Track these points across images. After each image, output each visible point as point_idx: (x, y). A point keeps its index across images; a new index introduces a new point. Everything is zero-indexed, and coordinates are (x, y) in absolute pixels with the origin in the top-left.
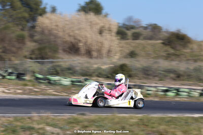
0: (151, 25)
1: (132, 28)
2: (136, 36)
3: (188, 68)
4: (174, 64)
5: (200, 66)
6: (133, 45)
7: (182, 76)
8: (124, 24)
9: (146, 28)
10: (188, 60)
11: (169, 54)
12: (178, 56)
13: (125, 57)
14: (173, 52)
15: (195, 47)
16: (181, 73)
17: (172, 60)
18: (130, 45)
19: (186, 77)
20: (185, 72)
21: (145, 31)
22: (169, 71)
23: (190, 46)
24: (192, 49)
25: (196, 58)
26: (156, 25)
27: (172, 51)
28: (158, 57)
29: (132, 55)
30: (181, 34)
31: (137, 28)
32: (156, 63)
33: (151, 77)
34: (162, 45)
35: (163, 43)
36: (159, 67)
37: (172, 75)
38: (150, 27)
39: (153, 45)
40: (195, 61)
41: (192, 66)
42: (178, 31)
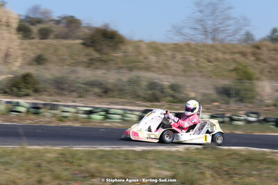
0: (65, 18)
1: (39, 21)
2: (44, 34)
3: (119, 80)
4: (99, 74)
5: (138, 77)
6: (41, 46)
7: (112, 90)
8: (27, 17)
9: (58, 22)
10: (120, 68)
11: (92, 59)
12: (105, 62)
13: (30, 64)
14: (98, 56)
15: (130, 49)
16: (110, 86)
17: (97, 68)
18: (36, 46)
19: (117, 93)
20: (116, 85)
21: (56, 26)
22: (93, 84)
23: (123, 47)
24: (125, 52)
25: (131, 65)
26: (72, 17)
27: (96, 55)
28: (77, 64)
29: (39, 60)
30: (109, 30)
31: (46, 22)
32: (73, 72)
33: (66, 93)
34: (82, 46)
35: (83, 44)
36: (77, 77)
37: (97, 90)
38: (64, 21)
39: (69, 47)
40: (131, 69)
41: (125, 76)
42: (105, 26)
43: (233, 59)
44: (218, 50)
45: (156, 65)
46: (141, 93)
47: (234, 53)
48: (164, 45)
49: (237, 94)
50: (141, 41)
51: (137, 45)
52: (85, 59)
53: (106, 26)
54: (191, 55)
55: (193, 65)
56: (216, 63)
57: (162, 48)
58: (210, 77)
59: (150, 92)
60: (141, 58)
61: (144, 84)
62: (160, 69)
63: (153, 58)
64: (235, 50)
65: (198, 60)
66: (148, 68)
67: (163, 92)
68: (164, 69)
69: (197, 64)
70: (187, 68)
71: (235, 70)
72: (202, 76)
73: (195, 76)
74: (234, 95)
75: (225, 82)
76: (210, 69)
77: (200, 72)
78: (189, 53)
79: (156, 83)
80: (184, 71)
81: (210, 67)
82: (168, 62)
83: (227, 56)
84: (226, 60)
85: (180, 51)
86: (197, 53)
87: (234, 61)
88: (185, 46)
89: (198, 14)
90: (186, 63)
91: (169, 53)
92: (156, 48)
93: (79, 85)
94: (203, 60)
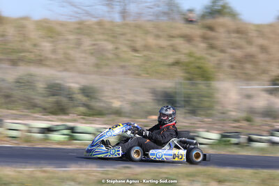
43: (172, 46)
44: (147, 32)
45: (53, 56)
46: (39, 100)
47: (173, 37)
48: (62, 24)
49: (188, 101)
54: (107, 40)
55: (110, 56)
56: (146, 53)
57: (59, 28)
58: (139, 75)
60: (28, 45)
61: (41, 86)
62: (58, 62)
63: (47, 46)
65: (117, 48)
66: (40, 62)
67: (71, 99)
68: (65, 62)
69: (115, 54)
70: (101, 61)
72: (126, 74)
73: (115, 73)
74: (183, 103)
75: (166, 84)
76: (137, 62)
77: (123, 67)
78: (101, 37)
79: (55, 84)
80: (97, 66)
81: (137, 59)
82: (71, 52)
83: (163, 43)
84: (162, 48)
85: (89, 35)
86: (114, 37)
87: (175, 49)
88: (96, 27)
90: (98, 52)
91: (72, 37)
92: (50, 30)
94: (125, 49)
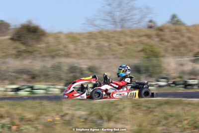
3: (44, 67)
4: (26, 63)
5: (60, 63)
7: (38, 76)
10: (44, 56)
11: (19, 51)
12: (31, 52)
14: (24, 48)
15: (51, 40)
16: (36, 73)
17: (24, 58)
19: (42, 78)
20: (41, 72)
22: (21, 72)
23: (45, 39)
24: (47, 43)
25: (53, 54)
26: (2, 21)
27: (23, 47)
28: (6, 56)
30: (32, 25)
32: (4, 63)
34: (10, 41)
36: (8, 67)
37: (25, 76)
40: (53, 57)
41: (49, 63)
42: (28, 22)
43: (140, 41)
44: (126, 35)
45: (75, 52)
46: (63, 76)
47: (140, 36)
48: (80, 34)
49: (147, 70)
50: (60, 33)
51: (57, 36)
52: (14, 52)
53: (30, 22)
54: (104, 41)
55: (107, 49)
56: (126, 46)
57: (78, 37)
58: (122, 58)
59: (71, 75)
60: (61, 47)
61: (65, 68)
62: (78, 55)
63: (71, 47)
64: (142, 34)
65: (110, 45)
66: (68, 55)
68: (82, 55)
69: (109, 48)
70: (101, 52)
71: (143, 50)
72: (115, 58)
73: (109, 58)
74: (144, 71)
75: (136, 61)
76: (121, 51)
77: (113, 55)
78: (102, 39)
79: (75, 66)
80: (99, 55)
81: (121, 50)
82: (85, 49)
83: (135, 40)
84: (134, 42)
85: (95, 39)
86: (109, 39)
87: (142, 43)
88: (98, 34)
89: (107, 7)
90: (100, 48)
91: (85, 41)
92: (73, 38)
93: (10, 73)
94: (114, 45)
